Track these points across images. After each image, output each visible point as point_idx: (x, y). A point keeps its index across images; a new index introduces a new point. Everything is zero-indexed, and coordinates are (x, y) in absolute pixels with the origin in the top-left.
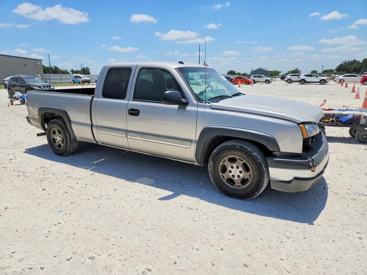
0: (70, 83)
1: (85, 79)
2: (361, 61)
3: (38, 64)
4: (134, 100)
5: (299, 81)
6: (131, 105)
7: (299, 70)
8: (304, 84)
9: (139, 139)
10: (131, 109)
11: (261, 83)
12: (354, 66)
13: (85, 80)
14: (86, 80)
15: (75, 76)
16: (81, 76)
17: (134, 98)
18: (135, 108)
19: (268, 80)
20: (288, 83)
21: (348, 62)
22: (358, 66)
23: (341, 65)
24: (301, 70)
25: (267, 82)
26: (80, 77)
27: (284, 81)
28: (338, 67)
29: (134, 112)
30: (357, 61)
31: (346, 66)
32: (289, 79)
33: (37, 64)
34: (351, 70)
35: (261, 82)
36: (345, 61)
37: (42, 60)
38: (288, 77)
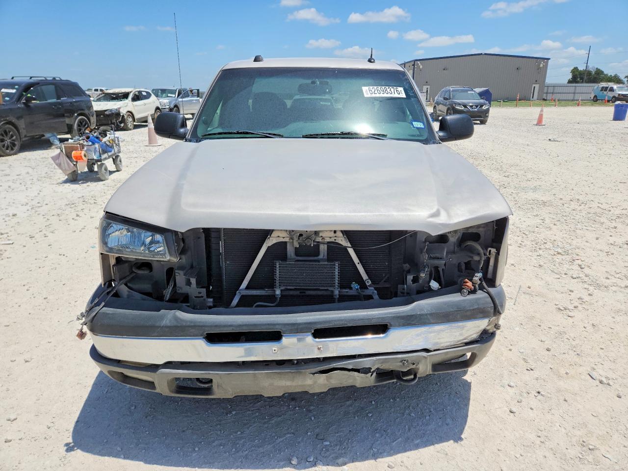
0: (589, 100)
1: (620, 93)
3: (541, 66)
13: (619, 95)
14: (622, 95)
15: (603, 88)
16: (615, 87)
26: (612, 90)
33: (539, 65)
37: (549, 59)
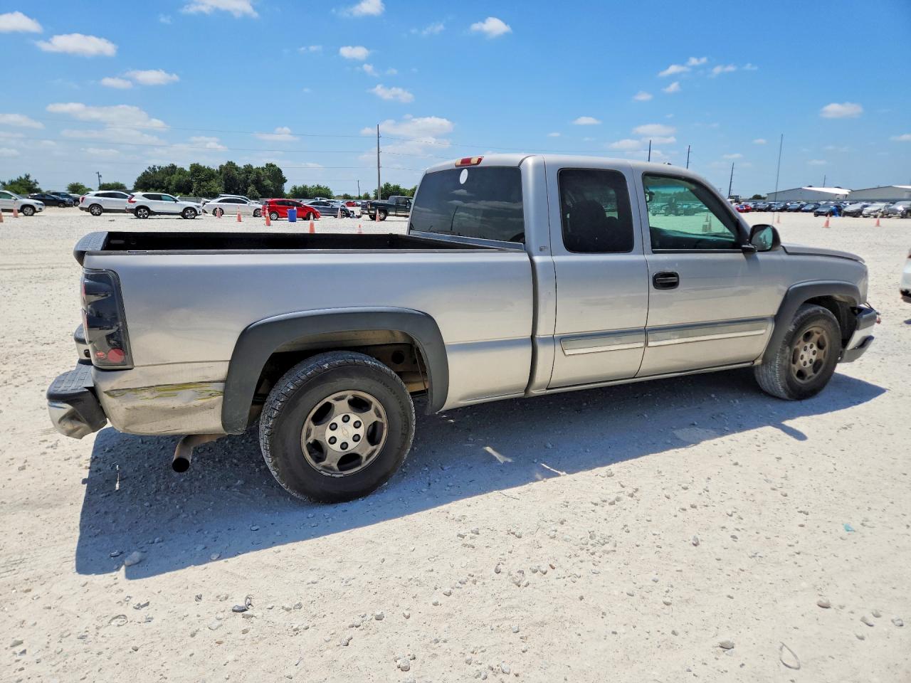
2: (187, 169)
4: (654, 252)
5: (131, 211)
6: (657, 263)
7: (31, 179)
8: (147, 218)
9: (677, 341)
10: (660, 274)
11: (12, 214)
12: (175, 178)
17: (653, 246)
18: (668, 270)
19: (32, 207)
20: (94, 215)
21: (159, 168)
22: (184, 180)
23: (145, 175)
24: (38, 181)
25: (28, 210)
27: (77, 208)
28: (139, 179)
29: (665, 281)
30: (178, 167)
31: (159, 177)
32: (93, 205)
34: (170, 187)
35: (11, 211)
36: (152, 166)
38: (91, 200)
